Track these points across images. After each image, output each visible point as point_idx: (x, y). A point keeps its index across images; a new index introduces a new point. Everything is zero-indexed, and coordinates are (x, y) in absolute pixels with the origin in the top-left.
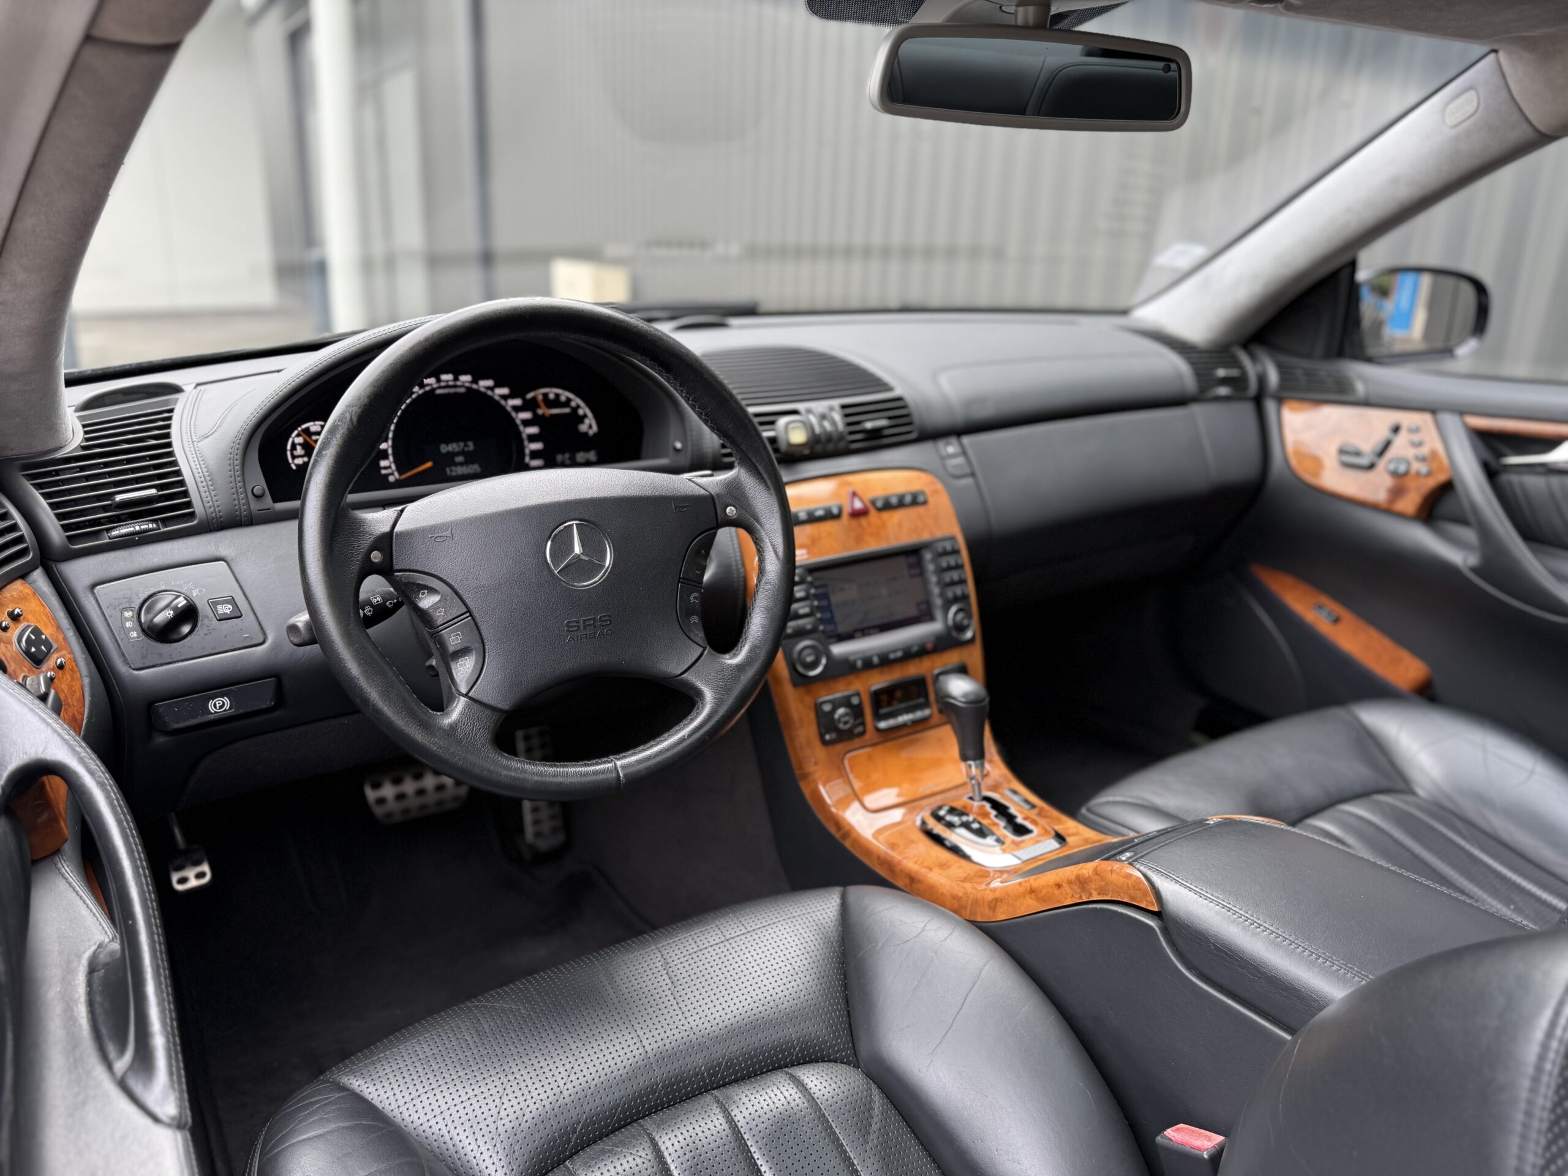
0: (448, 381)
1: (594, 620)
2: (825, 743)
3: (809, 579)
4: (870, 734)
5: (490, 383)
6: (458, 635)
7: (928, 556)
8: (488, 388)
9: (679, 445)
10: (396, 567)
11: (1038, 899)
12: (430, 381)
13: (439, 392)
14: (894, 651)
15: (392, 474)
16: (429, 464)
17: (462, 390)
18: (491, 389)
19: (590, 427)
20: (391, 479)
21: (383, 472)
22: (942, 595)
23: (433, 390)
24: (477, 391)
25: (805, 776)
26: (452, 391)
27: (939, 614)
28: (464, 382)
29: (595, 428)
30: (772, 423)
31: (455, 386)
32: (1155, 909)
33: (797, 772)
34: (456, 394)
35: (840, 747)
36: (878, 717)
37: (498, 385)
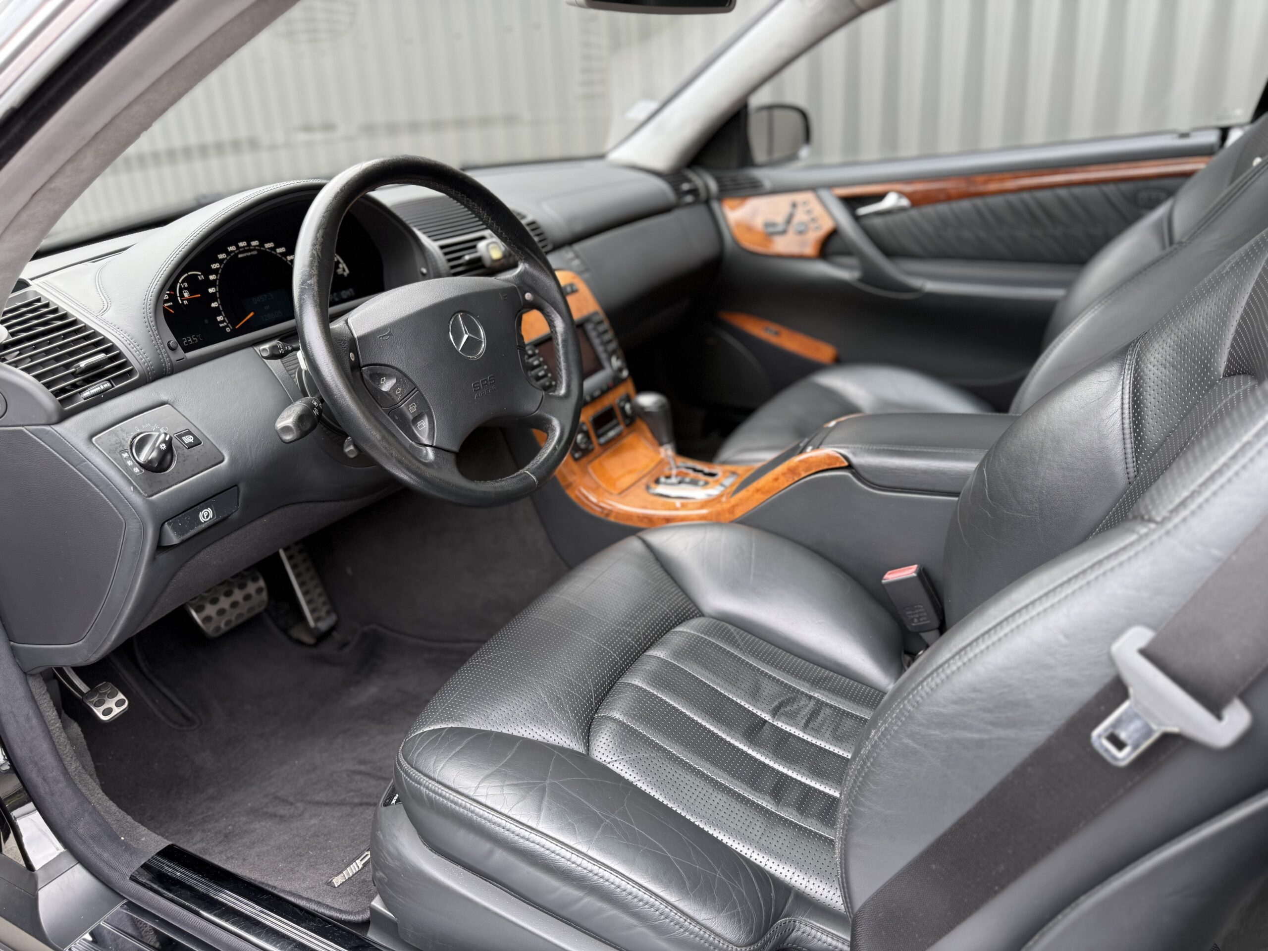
0: (244, 247)
1: (486, 380)
2: (576, 460)
3: (537, 351)
4: (597, 449)
5: (271, 245)
6: (414, 405)
7: (589, 327)
8: (271, 248)
9: (424, 271)
10: (362, 364)
11: (763, 493)
12: (232, 248)
13: (240, 256)
14: (595, 390)
15: (227, 326)
16: (252, 314)
17: (255, 253)
18: (273, 249)
19: (344, 270)
20: (228, 330)
21: (221, 325)
22: (606, 351)
23: (236, 255)
24: (265, 252)
25: (569, 485)
26: (249, 254)
27: (606, 364)
28: (255, 246)
29: (347, 271)
30: (474, 247)
31: (250, 250)
32: (846, 464)
33: (563, 484)
34: (251, 255)
35: (584, 460)
36: (599, 436)
37: (278, 246)
